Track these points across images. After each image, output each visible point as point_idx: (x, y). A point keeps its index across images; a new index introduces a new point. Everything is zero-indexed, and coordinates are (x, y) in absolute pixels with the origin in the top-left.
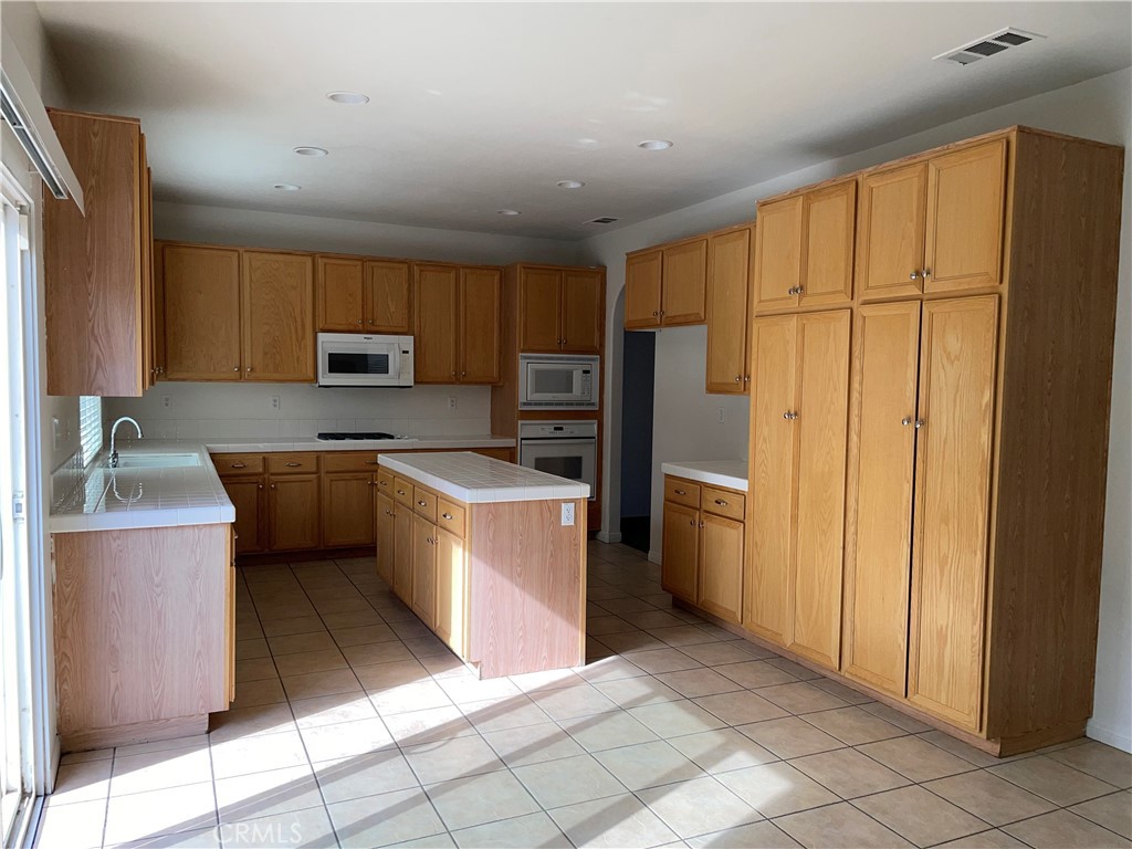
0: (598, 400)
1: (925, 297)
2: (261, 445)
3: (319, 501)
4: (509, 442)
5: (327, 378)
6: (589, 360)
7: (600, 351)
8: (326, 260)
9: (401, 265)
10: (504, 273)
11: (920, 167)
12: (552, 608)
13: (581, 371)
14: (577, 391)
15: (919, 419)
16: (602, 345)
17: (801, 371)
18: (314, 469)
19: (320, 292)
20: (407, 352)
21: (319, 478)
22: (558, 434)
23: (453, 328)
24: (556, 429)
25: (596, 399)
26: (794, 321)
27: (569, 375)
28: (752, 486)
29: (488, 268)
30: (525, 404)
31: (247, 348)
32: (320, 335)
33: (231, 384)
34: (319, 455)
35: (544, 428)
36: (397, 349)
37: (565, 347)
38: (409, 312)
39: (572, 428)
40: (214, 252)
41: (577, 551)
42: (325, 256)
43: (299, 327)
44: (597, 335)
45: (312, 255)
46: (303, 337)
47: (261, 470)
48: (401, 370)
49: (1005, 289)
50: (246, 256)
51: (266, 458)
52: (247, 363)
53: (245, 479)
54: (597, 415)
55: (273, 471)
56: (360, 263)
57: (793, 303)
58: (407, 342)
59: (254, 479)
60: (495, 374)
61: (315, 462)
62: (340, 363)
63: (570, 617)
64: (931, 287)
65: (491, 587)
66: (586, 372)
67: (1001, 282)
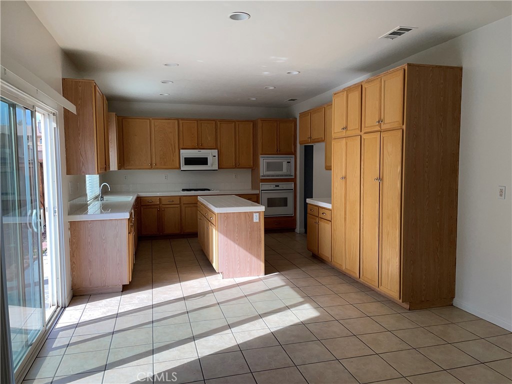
0: (294, 174)
1: (382, 131)
2: (158, 194)
3: (181, 216)
4: (257, 192)
5: (184, 167)
6: (289, 157)
7: (295, 154)
8: (183, 121)
9: (212, 122)
10: (254, 123)
11: (379, 79)
12: (251, 253)
13: (286, 162)
14: (285, 171)
15: (380, 179)
16: (295, 151)
17: (346, 160)
18: (179, 203)
19: (181, 133)
20: (215, 156)
21: (181, 207)
22: (277, 188)
23: (234, 146)
24: (276, 186)
25: (293, 174)
26: (344, 141)
27: (281, 164)
28: (333, 206)
29: (248, 121)
30: (263, 176)
31: (154, 156)
32: (181, 150)
33: (149, 170)
34: (180, 197)
35: (271, 186)
36: (211, 155)
37: (279, 152)
38: (216, 140)
39: (283, 186)
40: (141, 120)
41: (260, 231)
42: (183, 119)
43: (173, 148)
44: (293, 147)
45: (178, 120)
46: (175, 152)
47: (158, 203)
48: (213, 164)
49: (404, 127)
50: (153, 121)
51: (160, 198)
52: (154, 162)
53: (153, 206)
54: (294, 180)
55: (163, 203)
56: (196, 121)
57: (344, 134)
58: (215, 152)
59: (156, 206)
60: (252, 164)
61: (179, 200)
62: (189, 161)
63: (258, 257)
64: (384, 127)
65: (226, 245)
66: (288, 162)
67: (403, 124)
